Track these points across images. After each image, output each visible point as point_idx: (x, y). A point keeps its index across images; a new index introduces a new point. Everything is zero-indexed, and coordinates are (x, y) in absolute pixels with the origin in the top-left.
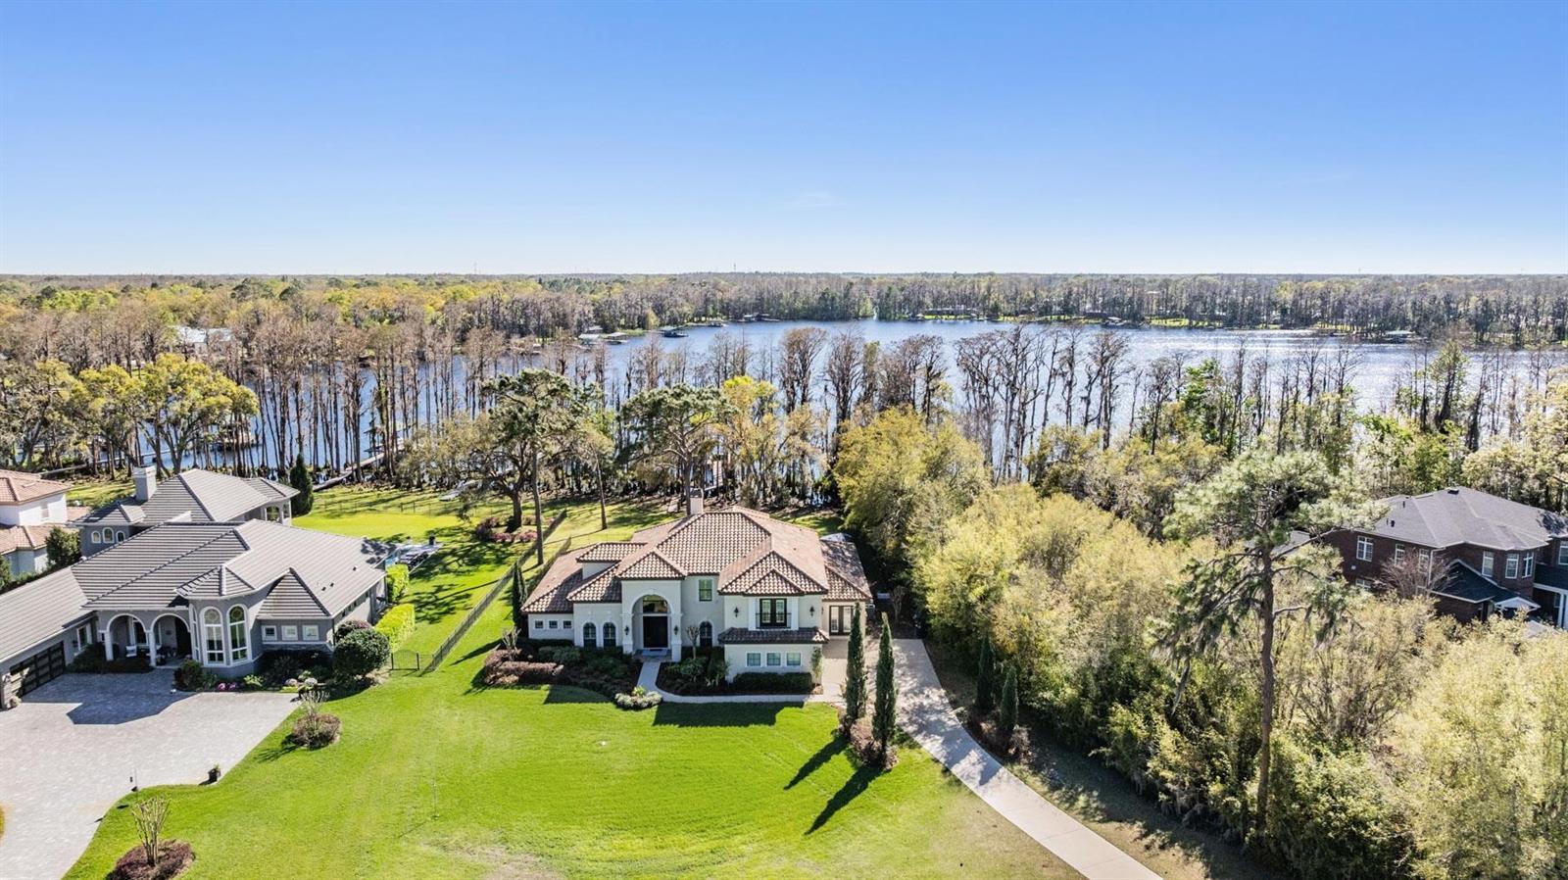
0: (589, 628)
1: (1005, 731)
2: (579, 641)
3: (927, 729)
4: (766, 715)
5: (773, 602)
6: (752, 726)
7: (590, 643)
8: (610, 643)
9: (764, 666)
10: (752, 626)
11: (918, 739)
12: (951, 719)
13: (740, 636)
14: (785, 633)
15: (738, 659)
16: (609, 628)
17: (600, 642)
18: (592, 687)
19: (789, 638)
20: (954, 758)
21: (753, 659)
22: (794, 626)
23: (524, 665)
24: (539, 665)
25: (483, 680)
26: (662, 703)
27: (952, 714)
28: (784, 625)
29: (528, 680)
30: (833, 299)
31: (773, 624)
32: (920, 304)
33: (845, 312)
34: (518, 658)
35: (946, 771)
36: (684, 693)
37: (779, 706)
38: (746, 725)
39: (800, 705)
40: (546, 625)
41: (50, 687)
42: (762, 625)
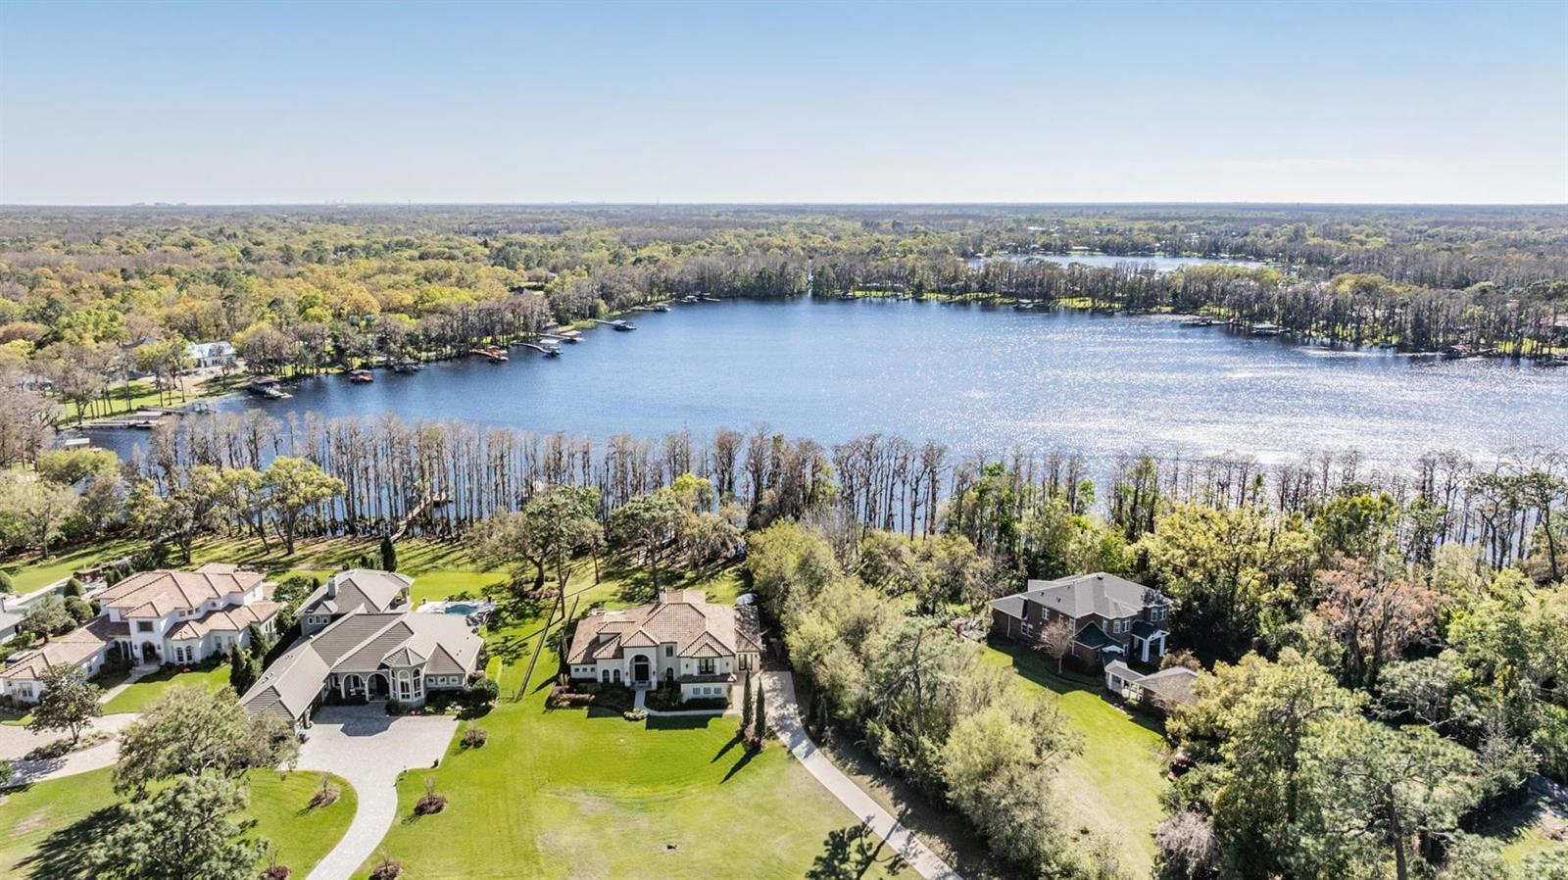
1: (821, 730)
2: (600, 679)
3: (783, 728)
4: (702, 723)
5: (707, 661)
6: (694, 729)
7: (606, 680)
8: (617, 680)
10: (696, 674)
11: (778, 734)
13: (689, 679)
14: (713, 677)
15: (687, 691)
16: (616, 672)
17: (612, 680)
18: (611, 707)
21: (696, 691)
22: (718, 673)
23: (572, 695)
24: (581, 696)
25: (551, 704)
26: (649, 716)
27: (799, 719)
28: (712, 672)
29: (575, 704)
30: (770, 277)
31: (707, 672)
32: (852, 281)
33: (781, 289)
34: (569, 691)
35: (790, 752)
36: (659, 711)
37: (710, 717)
39: (720, 716)
40: (582, 671)
42: (701, 672)
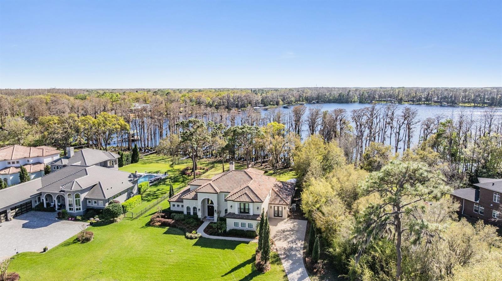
0: (188, 208)
1: (314, 262)
2: (185, 213)
3: (288, 257)
4: (232, 246)
5: (244, 204)
6: (226, 250)
7: (189, 213)
8: (195, 214)
9: (240, 227)
10: (237, 212)
11: (283, 261)
12: (300, 254)
13: (233, 216)
14: (248, 216)
15: (231, 224)
16: (195, 208)
17: (192, 213)
18: (181, 229)
19: (248, 218)
20: (292, 270)
21: (236, 224)
22: (251, 213)
23: (163, 220)
24: (167, 220)
25: (150, 224)
26: (201, 237)
27: (302, 252)
28: (248, 213)
29: (163, 225)
30: (343, 96)
31: (245, 212)
32: (374, 98)
33: (347, 100)
34: (162, 217)
35: (286, 276)
36: (210, 234)
37: (240, 242)
38: (224, 249)
39: (247, 243)
40: (176, 206)
41: (25, 215)
42: (241, 212)
